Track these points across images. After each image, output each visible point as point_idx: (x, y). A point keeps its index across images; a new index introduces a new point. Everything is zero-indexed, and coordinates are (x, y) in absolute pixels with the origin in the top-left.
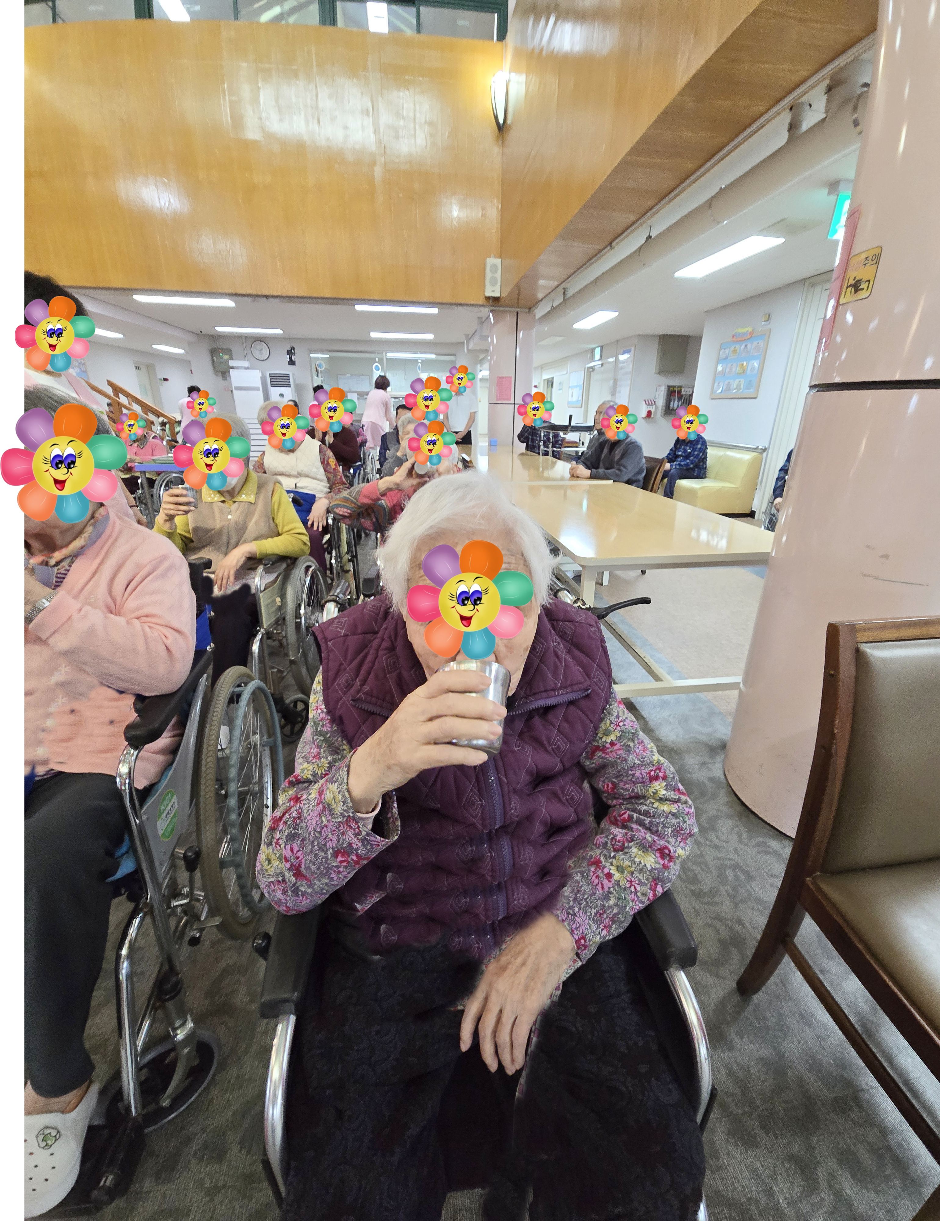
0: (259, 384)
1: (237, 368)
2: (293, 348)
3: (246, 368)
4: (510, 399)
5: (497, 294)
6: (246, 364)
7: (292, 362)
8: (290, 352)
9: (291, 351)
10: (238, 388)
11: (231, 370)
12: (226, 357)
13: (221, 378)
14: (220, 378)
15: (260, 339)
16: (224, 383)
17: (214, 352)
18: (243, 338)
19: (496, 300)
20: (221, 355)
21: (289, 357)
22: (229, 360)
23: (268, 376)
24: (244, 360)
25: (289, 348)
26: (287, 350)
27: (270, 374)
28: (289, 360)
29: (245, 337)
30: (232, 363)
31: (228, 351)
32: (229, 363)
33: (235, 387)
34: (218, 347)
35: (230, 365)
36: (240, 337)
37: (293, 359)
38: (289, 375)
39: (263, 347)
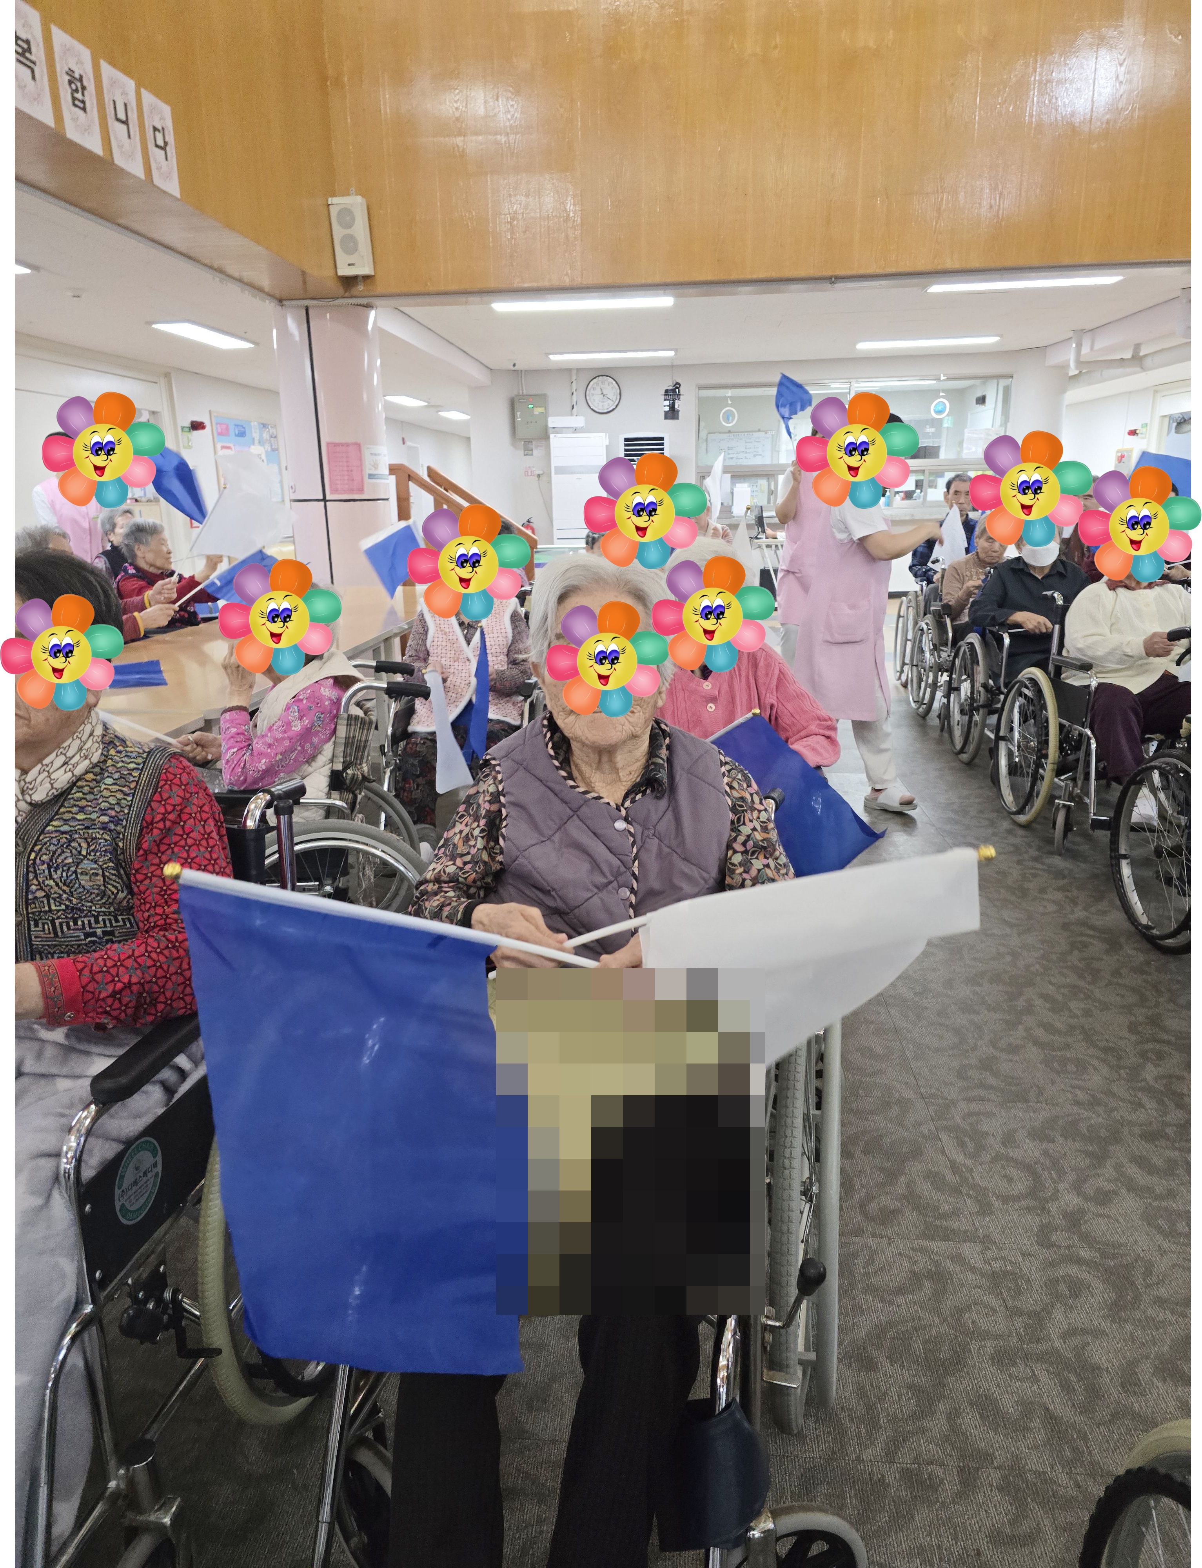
0: (600, 461)
1: (557, 430)
2: (677, 386)
3: (576, 430)
6: (578, 421)
7: (672, 413)
8: (673, 393)
9: (674, 391)
10: (561, 470)
11: (552, 436)
12: (538, 411)
13: (522, 452)
15: (603, 373)
16: (528, 461)
17: (513, 405)
18: (574, 372)
20: (531, 406)
21: (667, 403)
22: (545, 416)
23: (623, 442)
24: (572, 415)
25: (669, 385)
26: (666, 391)
27: (626, 440)
28: (667, 409)
29: (578, 370)
30: (552, 422)
31: (541, 399)
32: (546, 421)
33: (556, 467)
34: (525, 392)
35: (550, 425)
36: (566, 371)
37: (676, 406)
38: (662, 439)
39: (610, 388)
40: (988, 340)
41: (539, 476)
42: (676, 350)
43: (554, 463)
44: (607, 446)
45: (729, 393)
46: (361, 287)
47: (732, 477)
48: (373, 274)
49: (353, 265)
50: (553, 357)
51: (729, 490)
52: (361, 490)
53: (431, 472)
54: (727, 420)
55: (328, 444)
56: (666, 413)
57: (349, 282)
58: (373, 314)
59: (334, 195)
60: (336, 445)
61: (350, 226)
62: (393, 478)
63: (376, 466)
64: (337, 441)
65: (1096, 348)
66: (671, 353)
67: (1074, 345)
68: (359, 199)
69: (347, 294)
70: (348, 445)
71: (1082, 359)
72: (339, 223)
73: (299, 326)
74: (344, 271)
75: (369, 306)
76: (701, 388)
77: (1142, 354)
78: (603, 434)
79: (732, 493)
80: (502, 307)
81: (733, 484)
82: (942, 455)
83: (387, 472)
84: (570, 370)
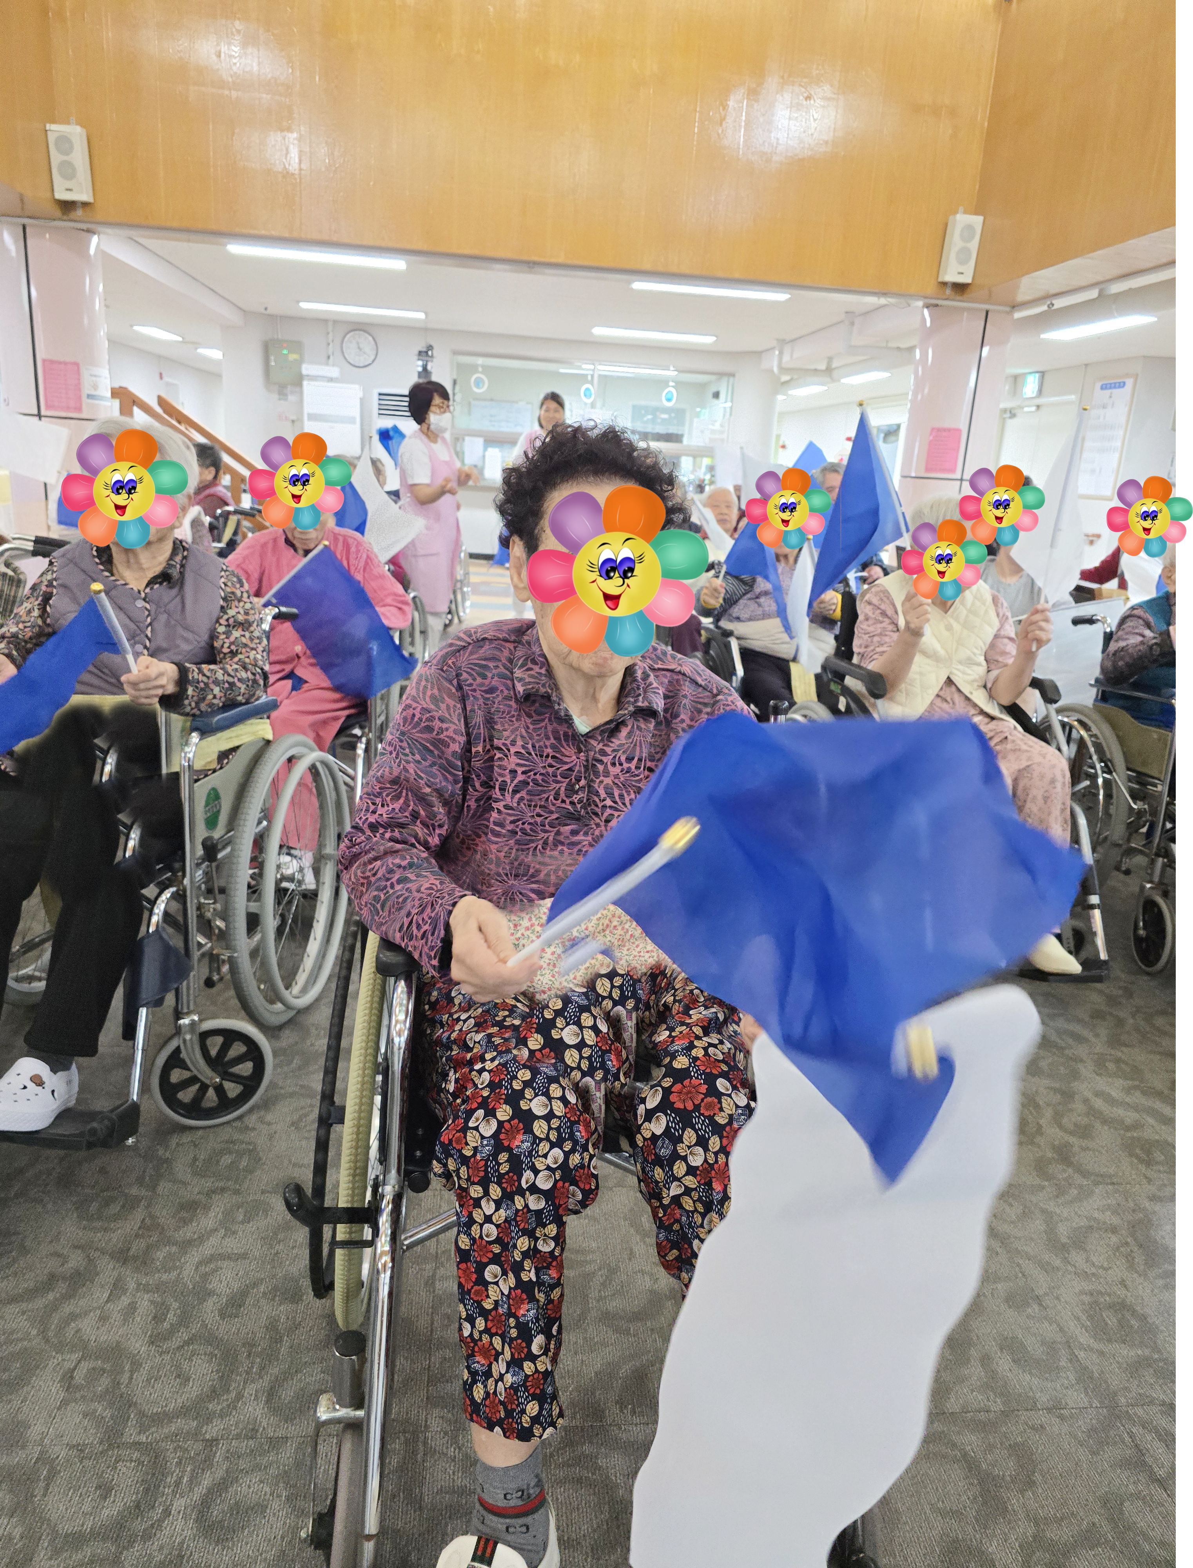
0: (355, 412)
1: (311, 378)
2: (430, 348)
3: (331, 380)
4: (953, 471)
5: (966, 279)
6: (333, 372)
8: (425, 355)
9: (427, 352)
10: (314, 418)
11: (305, 383)
12: (293, 357)
14: (275, 396)
15: (360, 327)
16: (283, 406)
17: (267, 348)
18: (330, 324)
19: (960, 288)
20: (285, 352)
21: (420, 363)
22: (300, 362)
23: (376, 397)
24: (327, 364)
25: (422, 346)
26: (420, 353)
27: (379, 394)
28: (420, 369)
29: (335, 322)
30: (306, 369)
31: (297, 346)
32: (300, 368)
33: (309, 414)
34: (280, 337)
35: (304, 372)
36: (323, 322)
37: (429, 368)
39: (366, 343)
40: (709, 340)
41: (293, 421)
42: (426, 314)
43: (307, 409)
44: (362, 400)
45: (480, 361)
46: (79, 212)
47: (485, 441)
48: (91, 200)
49: (70, 190)
50: (304, 305)
51: (481, 454)
52: (79, 409)
53: (161, 401)
54: (477, 386)
55: (44, 361)
56: (419, 373)
57: (67, 206)
58: (95, 239)
59: (53, 122)
60: (52, 362)
61: (68, 151)
62: (116, 402)
63: (95, 387)
64: (55, 358)
65: (795, 356)
66: (421, 316)
67: (777, 352)
68: (78, 129)
69: (65, 217)
70: (65, 363)
71: (784, 366)
72: (58, 149)
73: (16, 241)
74: (61, 195)
75: (94, 233)
76: (456, 353)
77: (834, 366)
78: (357, 386)
79: (484, 456)
80: (236, 249)
81: (485, 449)
82: (685, 441)
83: (109, 394)
84: (326, 321)
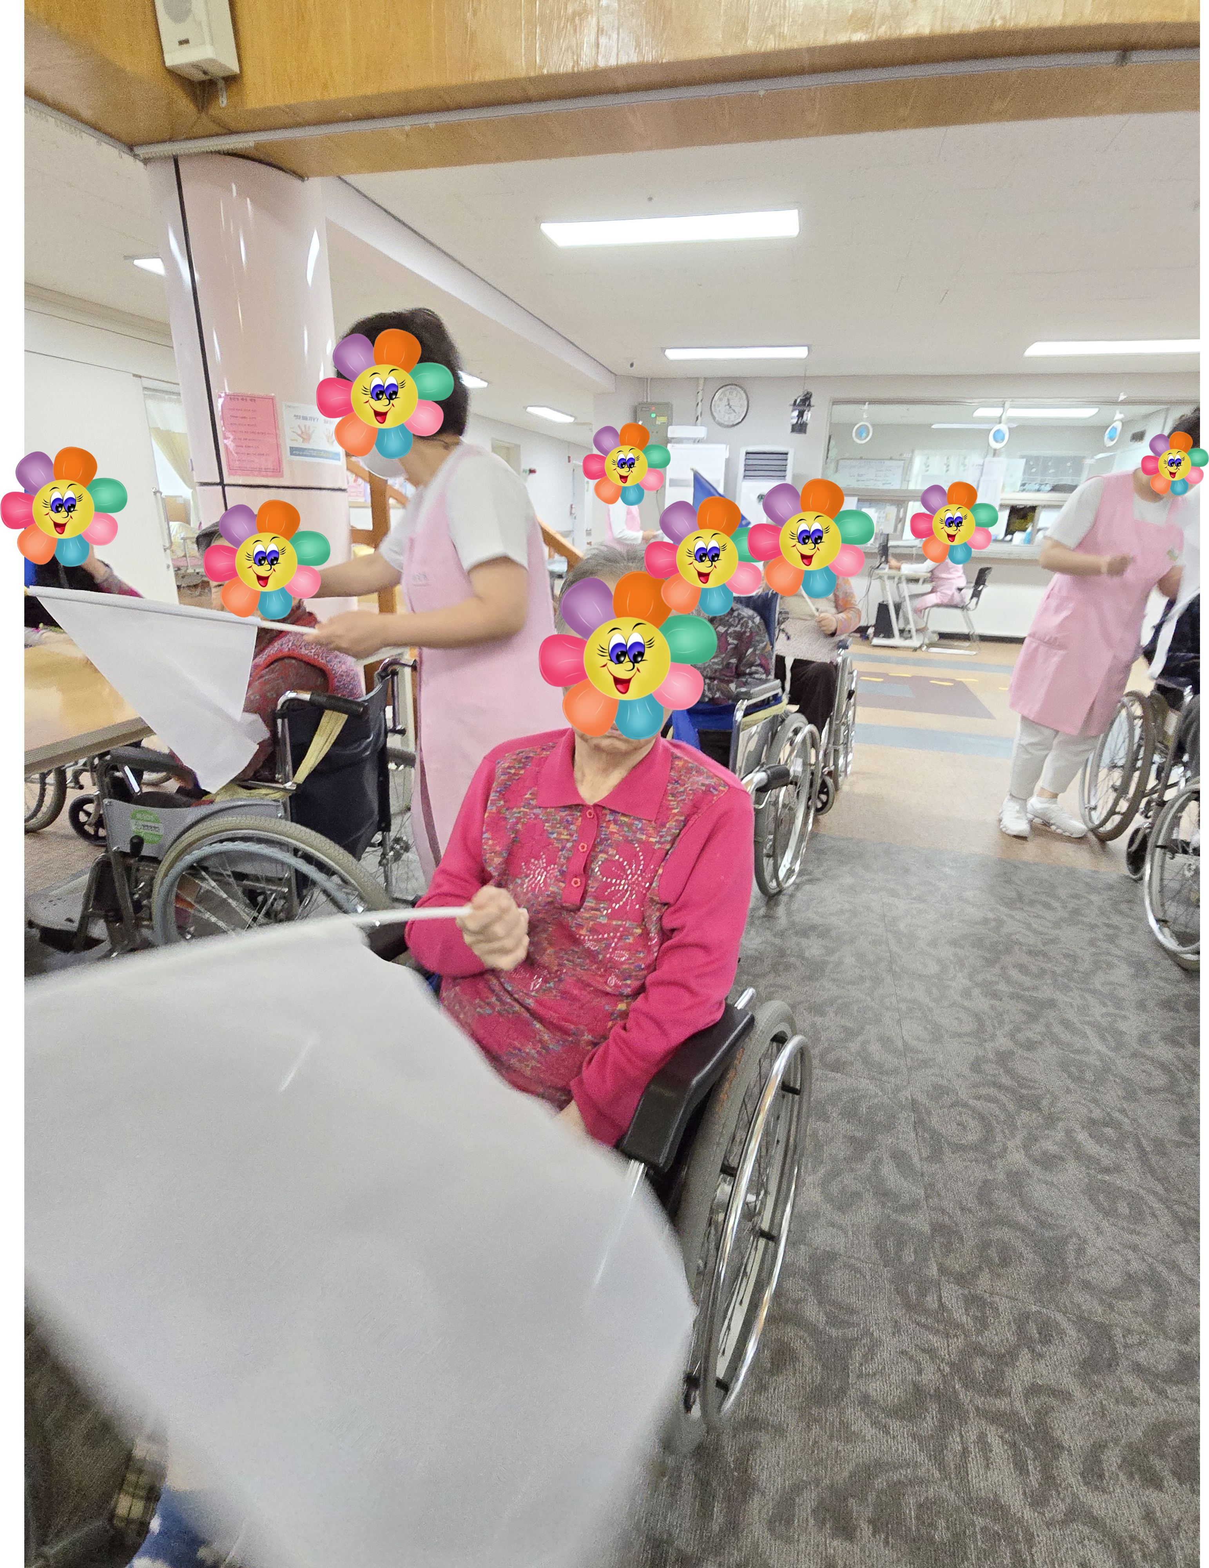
0: (719, 475)
1: (679, 441)
2: (808, 395)
3: (697, 441)
6: (700, 431)
7: (800, 426)
8: (802, 404)
9: (804, 401)
10: (676, 483)
11: (671, 446)
12: (661, 420)
15: (732, 381)
17: (635, 414)
18: (701, 382)
20: (653, 415)
21: (796, 414)
22: (668, 425)
23: (743, 456)
24: (695, 425)
25: (799, 395)
26: (796, 400)
27: (747, 453)
28: (795, 421)
29: (705, 379)
30: (673, 431)
31: (666, 408)
32: (667, 431)
33: (671, 480)
34: (650, 400)
35: (670, 435)
37: (805, 418)
38: (787, 454)
39: (738, 399)
42: (810, 348)
43: (670, 475)
44: (728, 461)
45: (866, 408)
46: (223, 101)
47: (859, 500)
48: (236, 64)
49: (186, 42)
50: (673, 354)
52: (277, 471)
54: (859, 436)
55: (223, 398)
56: (793, 425)
57: (199, 88)
60: (236, 399)
63: (305, 436)
64: (245, 392)
66: (804, 352)
69: (208, 125)
70: (254, 399)
74: (179, 57)
76: (835, 402)
78: (723, 446)
84: (697, 379)
